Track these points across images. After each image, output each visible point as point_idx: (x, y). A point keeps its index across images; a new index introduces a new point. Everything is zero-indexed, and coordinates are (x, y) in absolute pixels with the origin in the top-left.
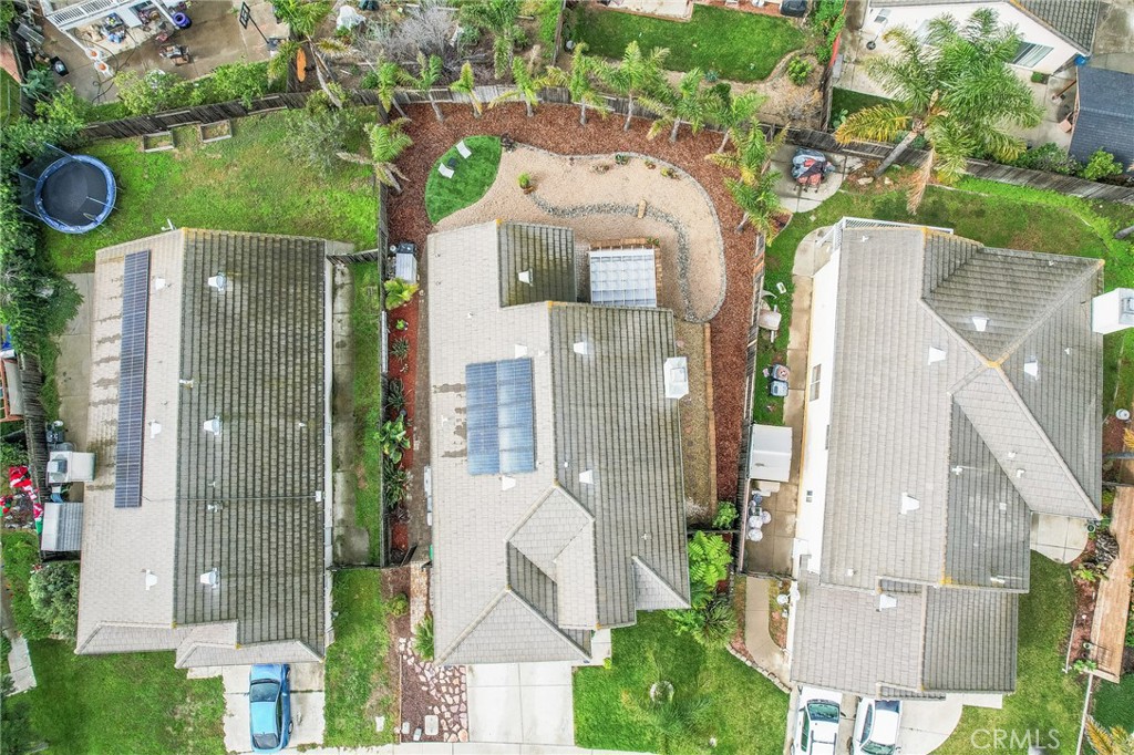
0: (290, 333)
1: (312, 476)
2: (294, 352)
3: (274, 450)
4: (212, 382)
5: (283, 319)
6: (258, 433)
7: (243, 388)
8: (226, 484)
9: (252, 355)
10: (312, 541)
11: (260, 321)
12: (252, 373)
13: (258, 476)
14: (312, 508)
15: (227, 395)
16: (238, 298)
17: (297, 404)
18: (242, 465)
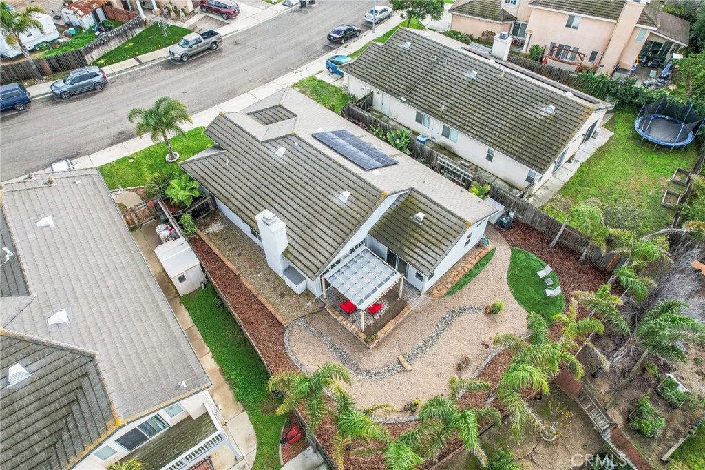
0: (496, 128)
1: (414, 101)
2: (484, 125)
3: (440, 92)
4: (495, 83)
5: (507, 129)
6: (454, 90)
7: (482, 94)
8: (441, 68)
9: (497, 106)
10: (387, 87)
11: (513, 118)
12: (487, 101)
13: (434, 81)
14: (400, 94)
15: (483, 87)
16: (534, 114)
17: (455, 113)
18: (444, 77)
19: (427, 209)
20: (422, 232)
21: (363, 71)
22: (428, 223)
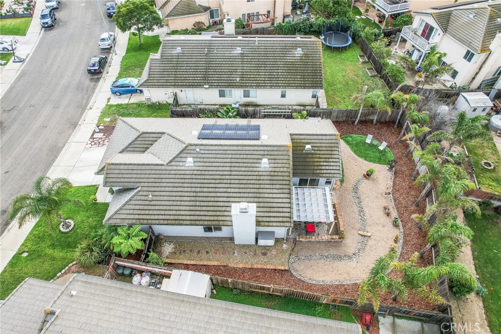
0: (279, 76)
1: (215, 84)
2: (270, 78)
3: (228, 71)
4: (257, 50)
5: (285, 74)
6: (235, 65)
7: (254, 60)
8: (215, 55)
9: (268, 63)
10: (188, 84)
11: (283, 66)
12: (261, 63)
13: (217, 65)
14: (201, 84)
15: (252, 55)
16: (293, 58)
17: (247, 79)
18: (222, 60)
19: (309, 141)
20: (318, 156)
21: (160, 81)
22: (316, 149)
